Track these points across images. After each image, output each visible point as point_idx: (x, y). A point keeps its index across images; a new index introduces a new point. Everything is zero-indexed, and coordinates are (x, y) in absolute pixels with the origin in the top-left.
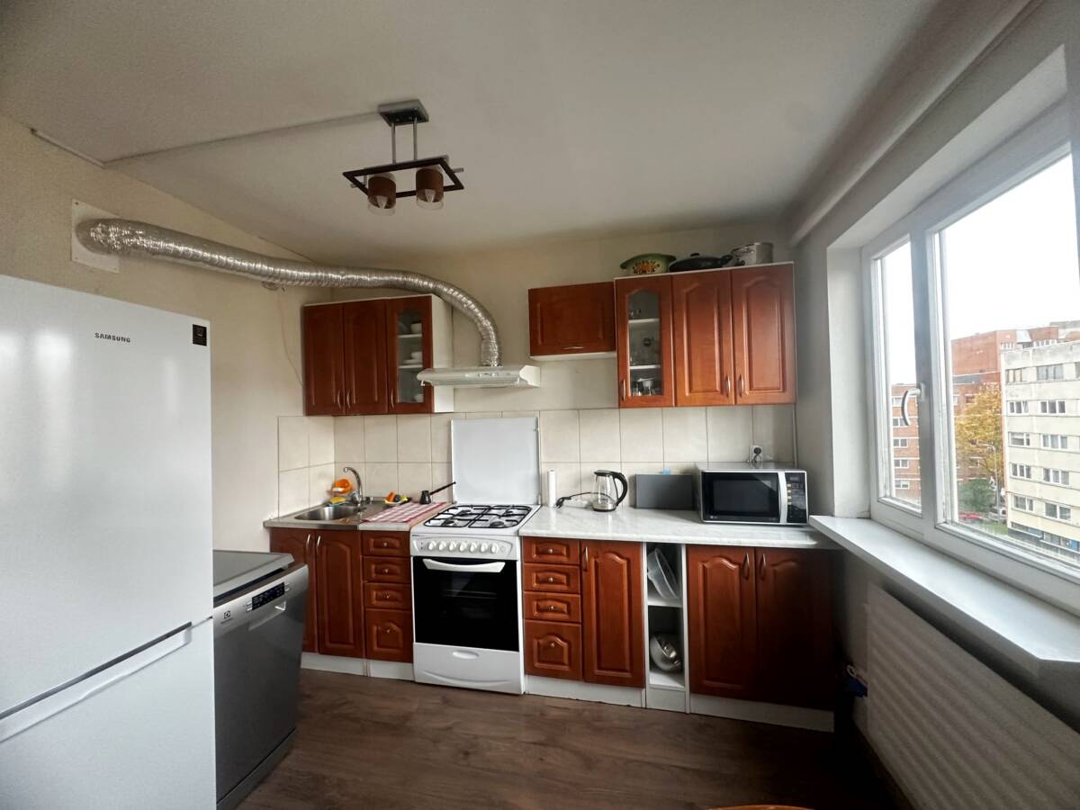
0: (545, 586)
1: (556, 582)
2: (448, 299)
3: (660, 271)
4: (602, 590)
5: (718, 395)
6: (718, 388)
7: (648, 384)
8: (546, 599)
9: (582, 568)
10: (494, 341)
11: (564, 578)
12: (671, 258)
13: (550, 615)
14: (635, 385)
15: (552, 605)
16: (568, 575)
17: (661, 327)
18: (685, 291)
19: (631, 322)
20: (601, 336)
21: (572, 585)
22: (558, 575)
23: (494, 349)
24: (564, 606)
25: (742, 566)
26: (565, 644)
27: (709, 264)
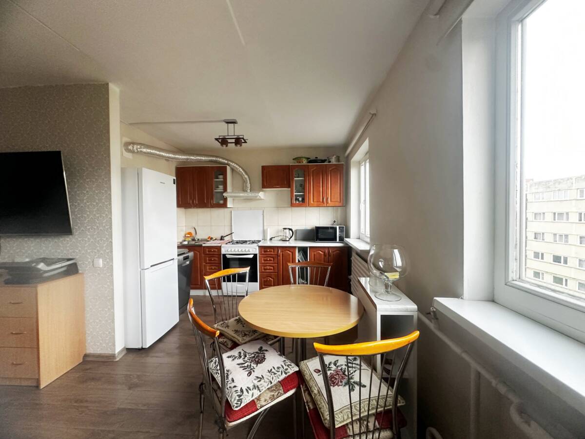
0: (266, 262)
1: (270, 260)
2: (232, 167)
3: (305, 162)
4: (284, 262)
5: (321, 203)
6: (321, 201)
7: (300, 199)
8: (267, 266)
9: (278, 255)
10: (249, 182)
11: (272, 259)
12: (308, 158)
13: (268, 271)
14: (296, 199)
15: (268, 267)
16: (274, 258)
17: (305, 181)
18: (312, 170)
19: (295, 179)
20: (286, 183)
21: (275, 261)
22: (270, 258)
23: (249, 185)
24: (272, 268)
25: (325, 253)
26: (272, 280)
27: (320, 161)
